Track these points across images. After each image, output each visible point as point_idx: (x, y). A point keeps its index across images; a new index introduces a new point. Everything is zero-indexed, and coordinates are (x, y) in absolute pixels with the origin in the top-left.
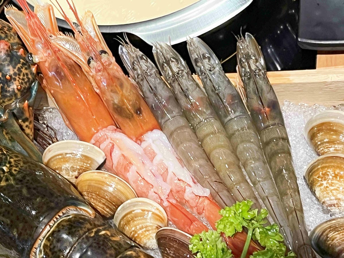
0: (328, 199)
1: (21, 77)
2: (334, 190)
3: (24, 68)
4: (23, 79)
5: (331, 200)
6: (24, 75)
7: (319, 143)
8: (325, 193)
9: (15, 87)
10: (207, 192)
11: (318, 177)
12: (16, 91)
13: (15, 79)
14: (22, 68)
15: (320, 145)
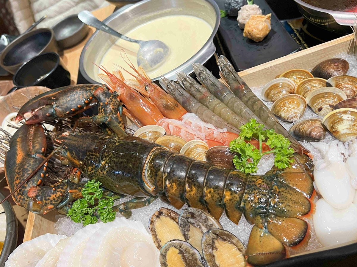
0: (290, 114)
1: (113, 103)
2: (292, 109)
3: (113, 99)
4: (114, 104)
5: (292, 114)
6: (114, 102)
7: (273, 95)
8: (287, 112)
9: (111, 108)
10: (225, 130)
11: (281, 107)
12: (112, 110)
13: (110, 104)
14: (112, 98)
15: (273, 96)
